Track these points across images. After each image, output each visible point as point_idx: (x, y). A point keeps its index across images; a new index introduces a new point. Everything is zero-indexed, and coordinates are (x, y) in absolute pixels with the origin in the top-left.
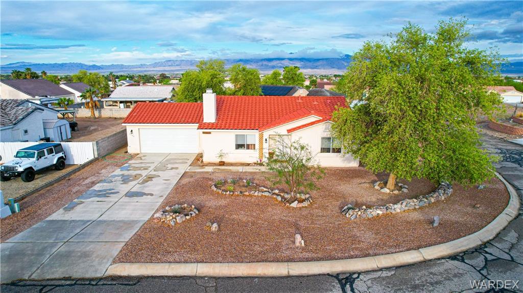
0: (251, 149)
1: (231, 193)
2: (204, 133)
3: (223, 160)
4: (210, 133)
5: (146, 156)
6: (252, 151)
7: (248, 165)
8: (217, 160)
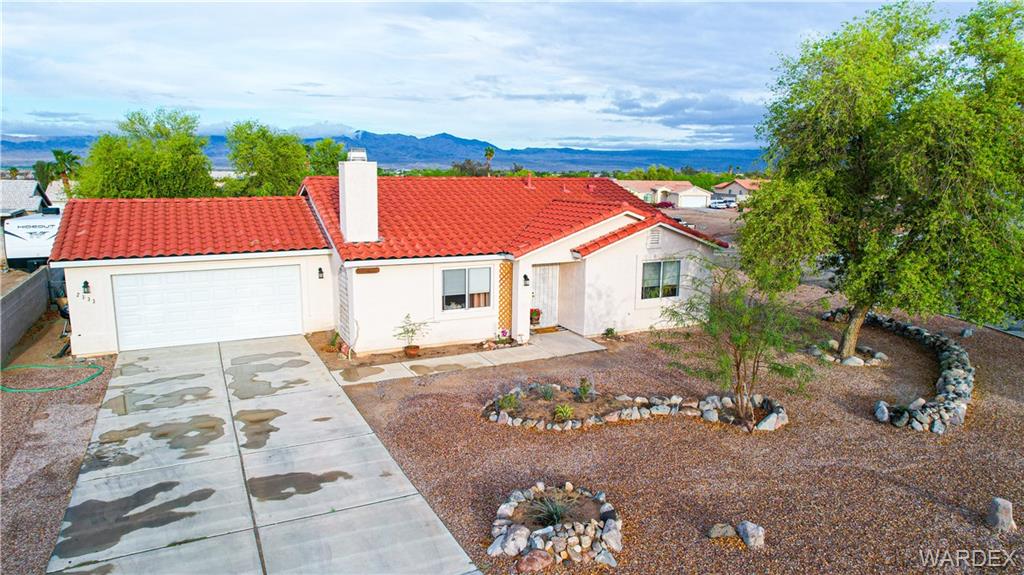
0: (479, 306)
1: (578, 425)
2: (360, 271)
3: (414, 344)
4: (375, 270)
5: (147, 359)
6: (483, 309)
7: (479, 347)
8: (400, 345)
